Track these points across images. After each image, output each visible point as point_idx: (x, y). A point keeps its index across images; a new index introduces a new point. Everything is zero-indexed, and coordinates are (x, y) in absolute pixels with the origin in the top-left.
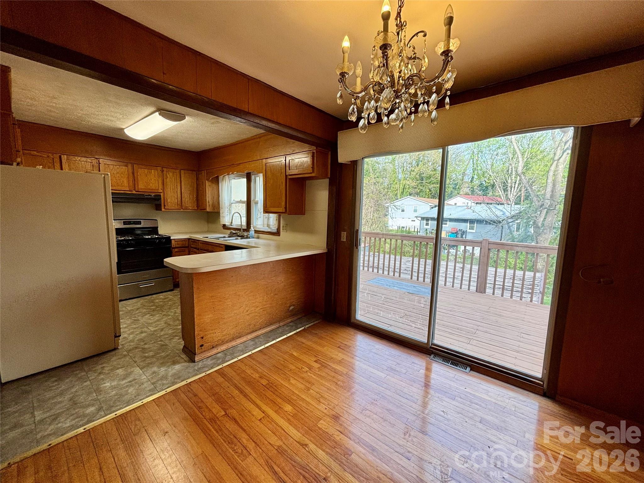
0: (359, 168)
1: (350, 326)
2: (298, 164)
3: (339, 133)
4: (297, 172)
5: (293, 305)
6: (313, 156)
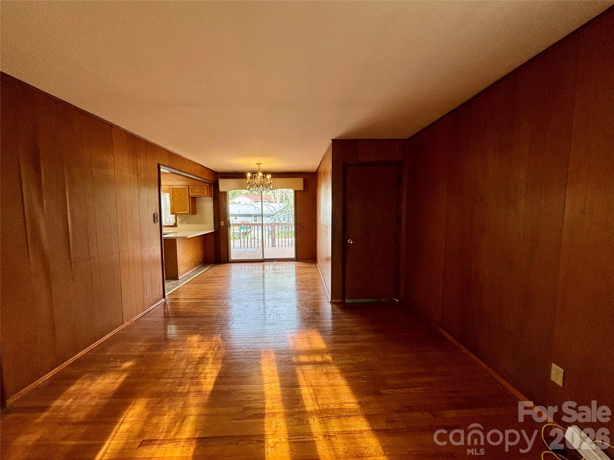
0: (227, 195)
1: (229, 263)
2: (198, 191)
3: (219, 179)
4: (197, 194)
5: (200, 259)
6: (207, 188)
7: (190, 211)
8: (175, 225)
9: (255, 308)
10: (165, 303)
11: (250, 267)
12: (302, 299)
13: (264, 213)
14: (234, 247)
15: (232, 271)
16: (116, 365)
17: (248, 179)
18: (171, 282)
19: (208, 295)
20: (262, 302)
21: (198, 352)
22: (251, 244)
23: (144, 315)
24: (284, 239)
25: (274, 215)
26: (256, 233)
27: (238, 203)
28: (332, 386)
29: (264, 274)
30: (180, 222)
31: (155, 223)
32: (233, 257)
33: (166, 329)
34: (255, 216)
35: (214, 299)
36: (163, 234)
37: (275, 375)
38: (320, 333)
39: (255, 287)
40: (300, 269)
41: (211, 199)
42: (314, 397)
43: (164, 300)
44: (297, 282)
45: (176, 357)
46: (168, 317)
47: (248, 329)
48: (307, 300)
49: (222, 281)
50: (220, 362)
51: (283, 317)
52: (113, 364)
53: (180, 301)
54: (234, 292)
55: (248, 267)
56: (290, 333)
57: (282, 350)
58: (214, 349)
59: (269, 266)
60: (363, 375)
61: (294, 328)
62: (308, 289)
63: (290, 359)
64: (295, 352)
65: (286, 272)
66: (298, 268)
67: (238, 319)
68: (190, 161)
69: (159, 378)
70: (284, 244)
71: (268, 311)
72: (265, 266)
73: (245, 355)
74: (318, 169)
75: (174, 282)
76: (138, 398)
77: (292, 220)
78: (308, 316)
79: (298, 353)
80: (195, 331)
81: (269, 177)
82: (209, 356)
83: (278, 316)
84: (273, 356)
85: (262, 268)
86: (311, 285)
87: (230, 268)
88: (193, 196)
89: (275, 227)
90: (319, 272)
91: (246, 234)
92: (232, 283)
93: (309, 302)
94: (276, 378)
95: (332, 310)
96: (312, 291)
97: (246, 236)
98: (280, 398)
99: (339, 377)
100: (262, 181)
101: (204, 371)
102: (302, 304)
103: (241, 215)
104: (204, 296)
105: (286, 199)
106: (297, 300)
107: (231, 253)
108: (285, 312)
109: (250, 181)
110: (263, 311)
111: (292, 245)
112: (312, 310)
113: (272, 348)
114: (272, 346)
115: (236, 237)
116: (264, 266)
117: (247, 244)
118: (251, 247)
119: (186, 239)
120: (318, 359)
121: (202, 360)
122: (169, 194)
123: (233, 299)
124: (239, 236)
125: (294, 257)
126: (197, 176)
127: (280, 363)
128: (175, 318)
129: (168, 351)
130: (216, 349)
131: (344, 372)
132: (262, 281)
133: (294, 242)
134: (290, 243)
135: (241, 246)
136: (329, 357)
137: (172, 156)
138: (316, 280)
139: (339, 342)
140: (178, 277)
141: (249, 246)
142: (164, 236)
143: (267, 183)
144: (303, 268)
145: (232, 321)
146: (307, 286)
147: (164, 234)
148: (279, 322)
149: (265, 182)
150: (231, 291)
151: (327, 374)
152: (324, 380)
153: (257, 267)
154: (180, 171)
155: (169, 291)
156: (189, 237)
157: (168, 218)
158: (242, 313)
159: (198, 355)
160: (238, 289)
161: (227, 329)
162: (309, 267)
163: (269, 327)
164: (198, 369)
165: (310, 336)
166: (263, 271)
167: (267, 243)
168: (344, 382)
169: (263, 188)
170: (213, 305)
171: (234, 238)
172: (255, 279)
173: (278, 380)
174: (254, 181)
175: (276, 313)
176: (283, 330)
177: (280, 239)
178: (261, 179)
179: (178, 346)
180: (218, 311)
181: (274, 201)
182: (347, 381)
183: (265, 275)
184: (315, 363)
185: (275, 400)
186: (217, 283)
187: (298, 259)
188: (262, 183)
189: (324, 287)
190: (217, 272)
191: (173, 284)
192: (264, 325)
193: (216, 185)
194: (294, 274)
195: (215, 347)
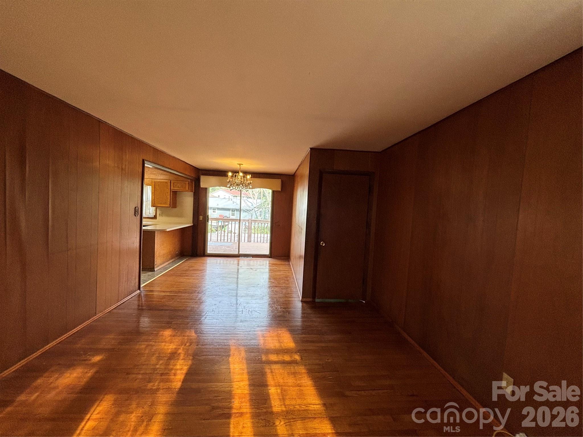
0: (208, 190)
1: (205, 256)
2: (180, 186)
3: (201, 176)
4: (178, 189)
5: (177, 251)
6: (188, 183)
7: (170, 205)
8: (155, 217)
9: (228, 304)
10: (139, 295)
11: (225, 262)
12: (275, 296)
13: (242, 208)
14: (211, 240)
15: (208, 265)
16: (86, 359)
17: (229, 178)
18: (147, 273)
19: (183, 289)
20: (235, 297)
21: (170, 347)
22: (228, 238)
23: (118, 306)
24: (259, 235)
25: (251, 211)
26: (233, 227)
27: (218, 196)
28: (299, 386)
29: (238, 270)
30: (159, 214)
31: (135, 216)
32: (209, 251)
33: (139, 322)
34: (233, 210)
35: (188, 293)
36: (142, 226)
37: (245, 374)
38: (289, 332)
39: (230, 282)
40: (274, 265)
41: (192, 194)
42: (281, 397)
43: (139, 291)
44: (270, 279)
45: (147, 352)
46: (142, 309)
47: (221, 325)
48: (279, 298)
49: (197, 275)
50: (191, 358)
51: (255, 314)
52: (83, 357)
53: (154, 294)
54: (208, 286)
55: (224, 261)
56: (261, 331)
57: (253, 348)
58: (185, 345)
59: (243, 261)
60: (329, 376)
61: (265, 325)
62: (280, 287)
63: (259, 357)
64: (265, 350)
65: (260, 269)
66: (271, 265)
67: (211, 314)
68: (174, 157)
69: (128, 374)
70: (259, 240)
71: (241, 308)
72: (240, 261)
73: (216, 352)
74: (295, 172)
75: (150, 273)
76: (106, 394)
77: (268, 216)
78: (278, 314)
79: (268, 352)
80: (168, 325)
81: (249, 177)
82: (180, 351)
83: (250, 313)
84: (243, 354)
85: (237, 263)
86: (283, 283)
87: (205, 262)
88: (174, 190)
89: (252, 223)
90: (291, 270)
91: (223, 227)
92: (207, 277)
93: (281, 300)
94: (246, 377)
95: (302, 309)
96: (284, 289)
97: (223, 229)
98: (248, 398)
99: (306, 378)
100: (242, 180)
101: (175, 368)
102: (274, 301)
103: (219, 209)
104: (178, 289)
105: (264, 196)
106: (269, 297)
107: (208, 247)
108: (257, 309)
109: (231, 180)
110: (235, 308)
111: (267, 241)
112: (283, 308)
113: (242, 346)
114: (242, 343)
115: (213, 229)
116: (238, 262)
117: (224, 238)
118: (227, 241)
119: (164, 232)
120: (287, 358)
121: (173, 355)
122: (151, 187)
123: (207, 293)
124: (216, 229)
125: (268, 254)
126: (179, 172)
127: (250, 361)
128: (149, 311)
129: (140, 345)
130: (188, 344)
131: (311, 372)
132: (236, 277)
133: (269, 238)
134: (265, 239)
135: (217, 239)
136: (297, 357)
137: (156, 152)
138: (288, 278)
139: (307, 341)
140: (154, 268)
141: (226, 240)
142: (144, 228)
143: (247, 182)
144: (277, 265)
145: (205, 316)
146: (279, 284)
147: (144, 226)
148: (251, 319)
149: (245, 181)
150: (206, 285)
151: (294, 374)
152: (291, 381)
153: (232, 262)
154: (163, 166)
155: (145, 283)
156: (168, 230)
157: (148, 210)
158: (215, 309)
159: (170, 350)
160: (212, 284)
161: (200, 324)
162: (282, 264)
163: (241, 323)
164: (168, 365)
165: (280, 334)
166: (237, 267)
167: (243, 238)
168: (311, 383)
169: (242, 187)
170: (187, 299)
171: (212, 231)
172: (230, 274)
173: (247, 379)
174: (235, 180)
175: (248, 310)
176: (254, 328)
177: (256, 235)
178: (241, 179)
179: (150, 340)
180: (192, 306)
181: (252, 198)
182: (313, 382)
183: (240, 271)
184: (283, 363)
185: (243, 399)
186: (192, 276)
187: (272, 255)
188: (242, 183)
189: (296, 285)
190: (193, 266)
191: (148, 276)
192: (235, 322)
193: (197, 181)
194: (267, 270)
195: (187, 342)
